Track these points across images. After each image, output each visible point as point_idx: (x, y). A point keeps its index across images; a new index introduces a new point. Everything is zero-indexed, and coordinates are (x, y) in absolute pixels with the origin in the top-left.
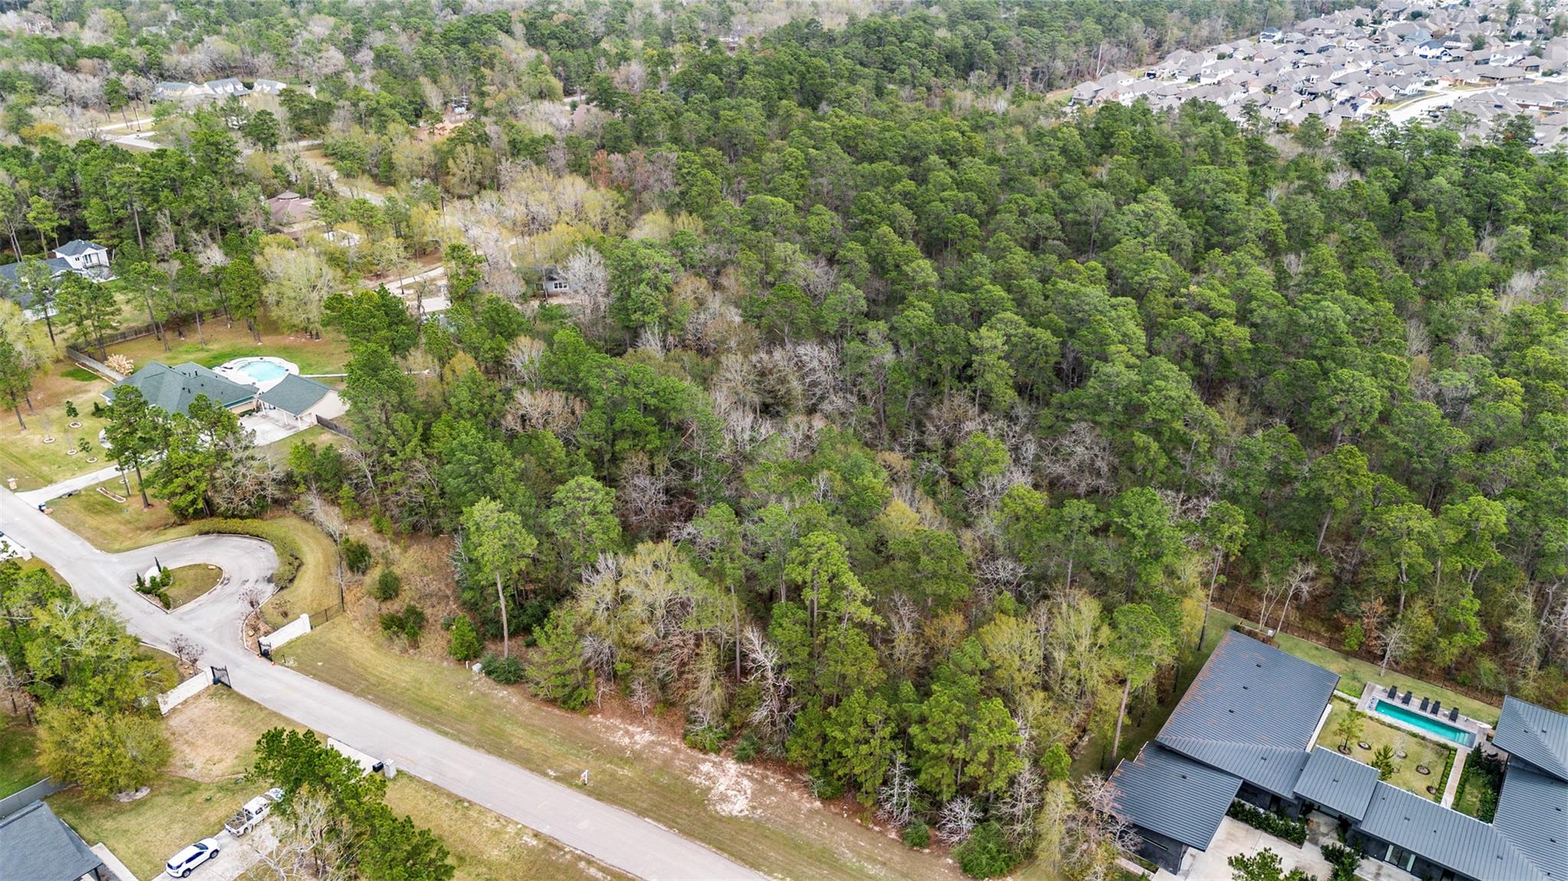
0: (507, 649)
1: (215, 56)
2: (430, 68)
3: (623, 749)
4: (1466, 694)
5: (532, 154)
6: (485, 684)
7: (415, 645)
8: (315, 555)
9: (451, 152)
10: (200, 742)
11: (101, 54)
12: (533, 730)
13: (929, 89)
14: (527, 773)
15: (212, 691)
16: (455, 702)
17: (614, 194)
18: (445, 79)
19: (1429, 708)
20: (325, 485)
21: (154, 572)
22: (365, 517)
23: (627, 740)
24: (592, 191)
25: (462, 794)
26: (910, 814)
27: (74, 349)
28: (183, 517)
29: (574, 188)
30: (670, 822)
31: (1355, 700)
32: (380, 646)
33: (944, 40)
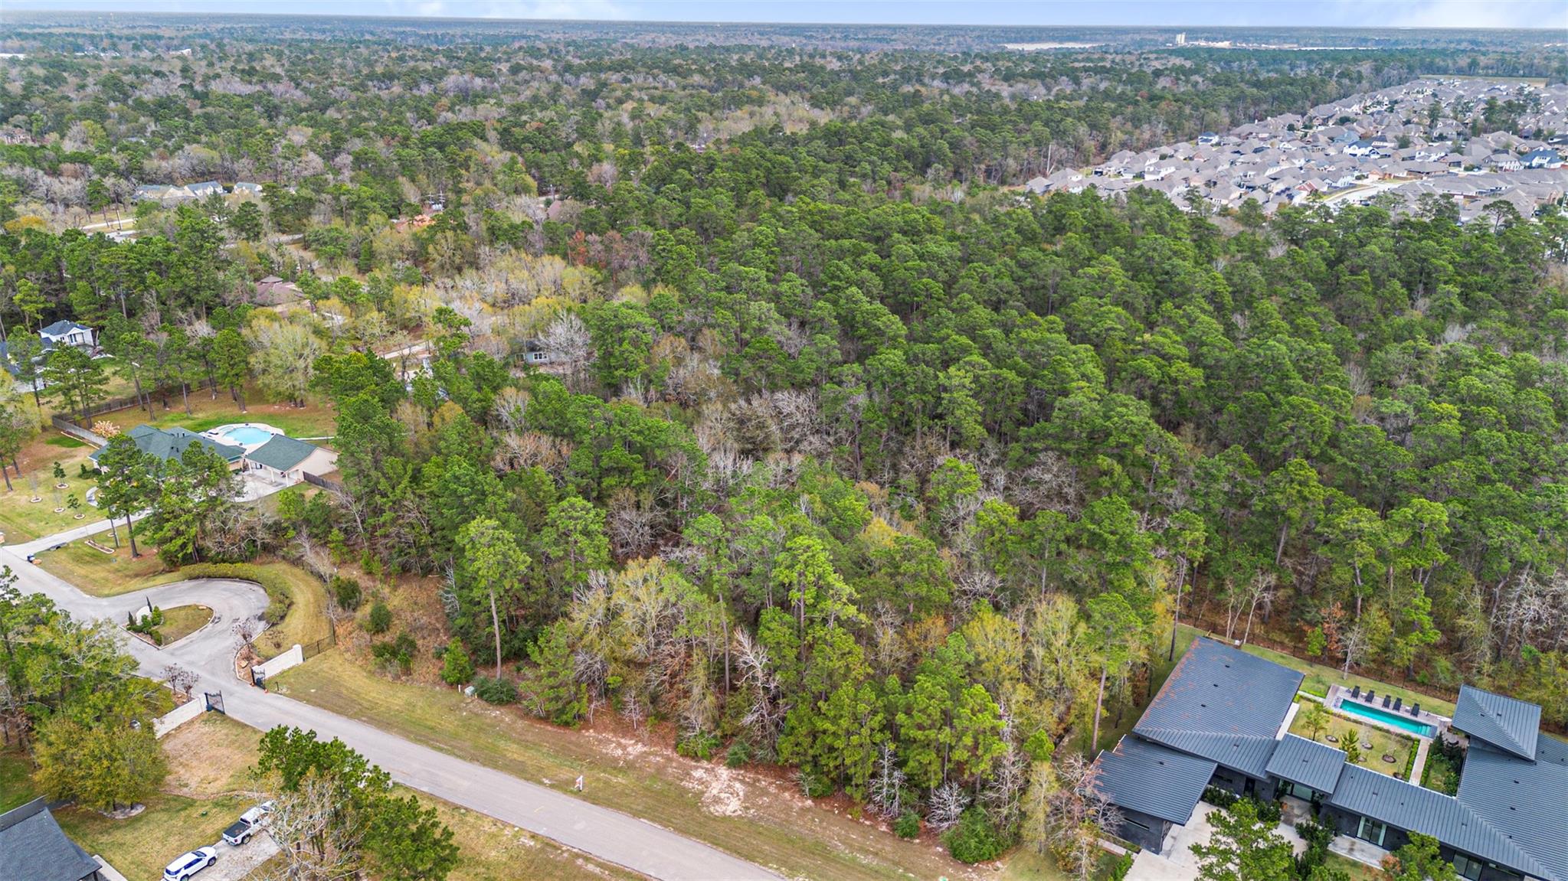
0: (499, 673)
1: (195, 162)
2: (407, 168)
3: (616, 760)
4: (1425, 693)
5: (511, 239)
6: (478, 705)
7: (408, 672)
8: (304, 595)
9: (431, 239)
10: (195, 763)
11: (84, 160)
12: (525, 745)
13: (889, 183)
14: (522, 781)
15: (205, 717)
16: (449, 723)
17: (591, 271)
18: (422, 178)
19: (1392, 705)
20: (315, 531)
21: (145, 611)
22: (354, 560)
23: (619, 752)
24: (570, 269)
25: (459, 802)
26: (900, 806)
27: (59, 418)
28: (172, 563)
29: (553, 267)
30: (665, 823)
31: (1321, 700)
32: (372, 673)
33: (901, 140)
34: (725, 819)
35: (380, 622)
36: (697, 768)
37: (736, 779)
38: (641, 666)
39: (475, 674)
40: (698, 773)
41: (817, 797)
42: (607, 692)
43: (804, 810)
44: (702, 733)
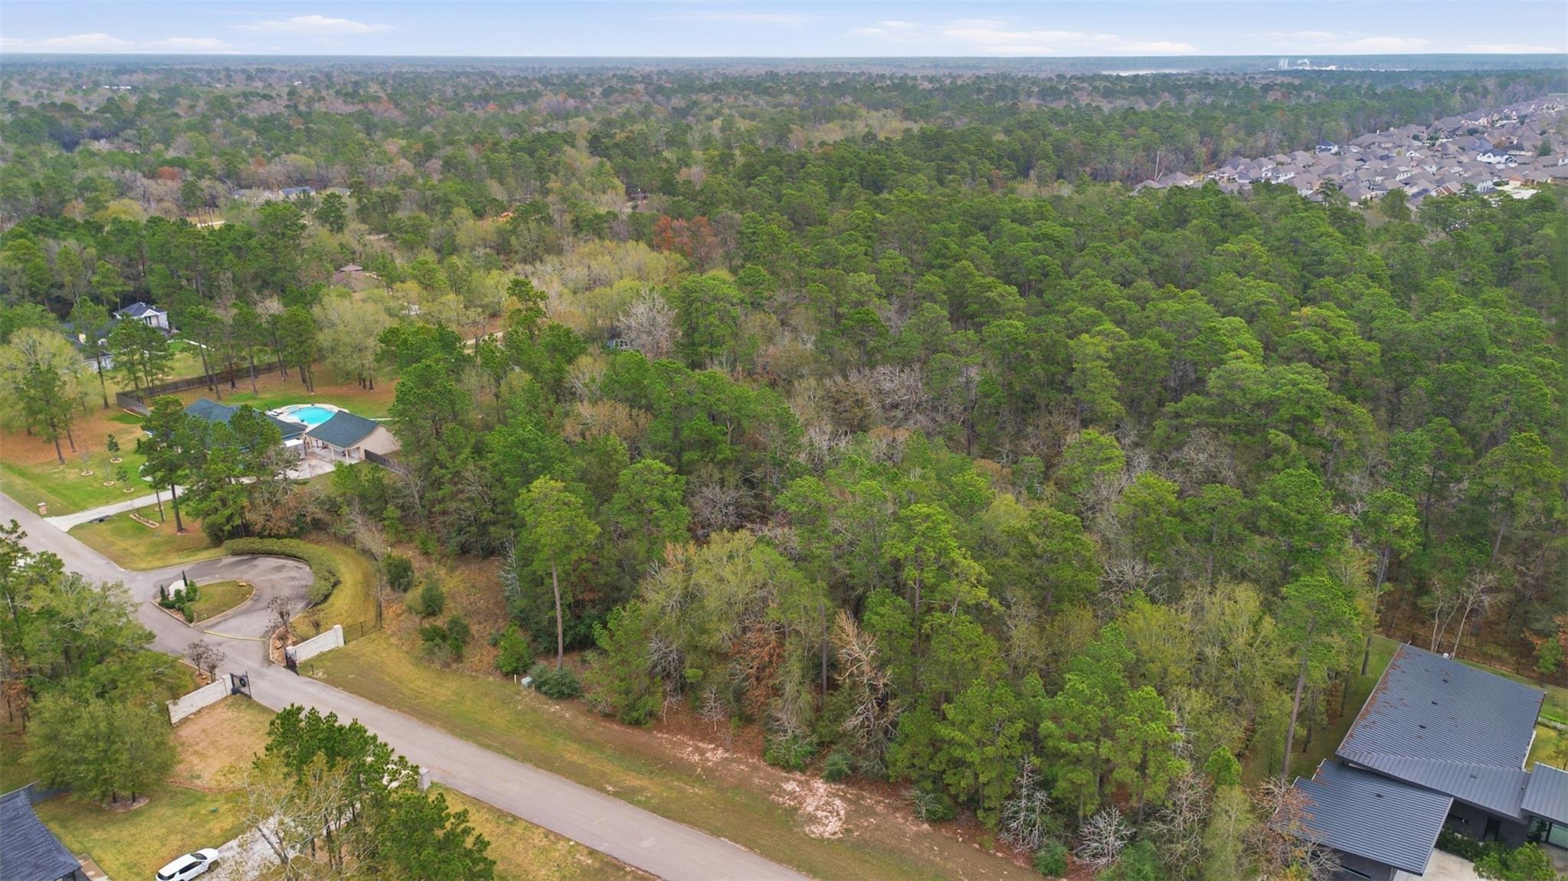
0: (558, 666)
1: (291, 169)
2: (497, 173)
3: (693, 766)
5: (594, 230)
6: (532, 699)
7: (459, 658)
8: (350, 572)
9: (514, 232)
10: (212, 752)
11: (182, 164)
12: (588, 745)
14: (580, 787)
15: (229, 701)
16: (501, 717)
18: (511, 181)
20: (369, 507)
21: (180, 585)
22: (411, 540)
23: (697, 757)
25: (506, 808)
26: (1041, 835)
27: (123, 397)
28: (217, 537)
30: (751, 845)
31: (1560, 726)
32: (420, 659)
34: (821, 840)
35: (432, 606)
36: (788, 780)
37: (835, 795)
38: (723, 657)
39: (533, 663)
40: (790, 786)
41: (935, 820)
42: (684, 687)
43: (918, 837)
44: (795, 737)
